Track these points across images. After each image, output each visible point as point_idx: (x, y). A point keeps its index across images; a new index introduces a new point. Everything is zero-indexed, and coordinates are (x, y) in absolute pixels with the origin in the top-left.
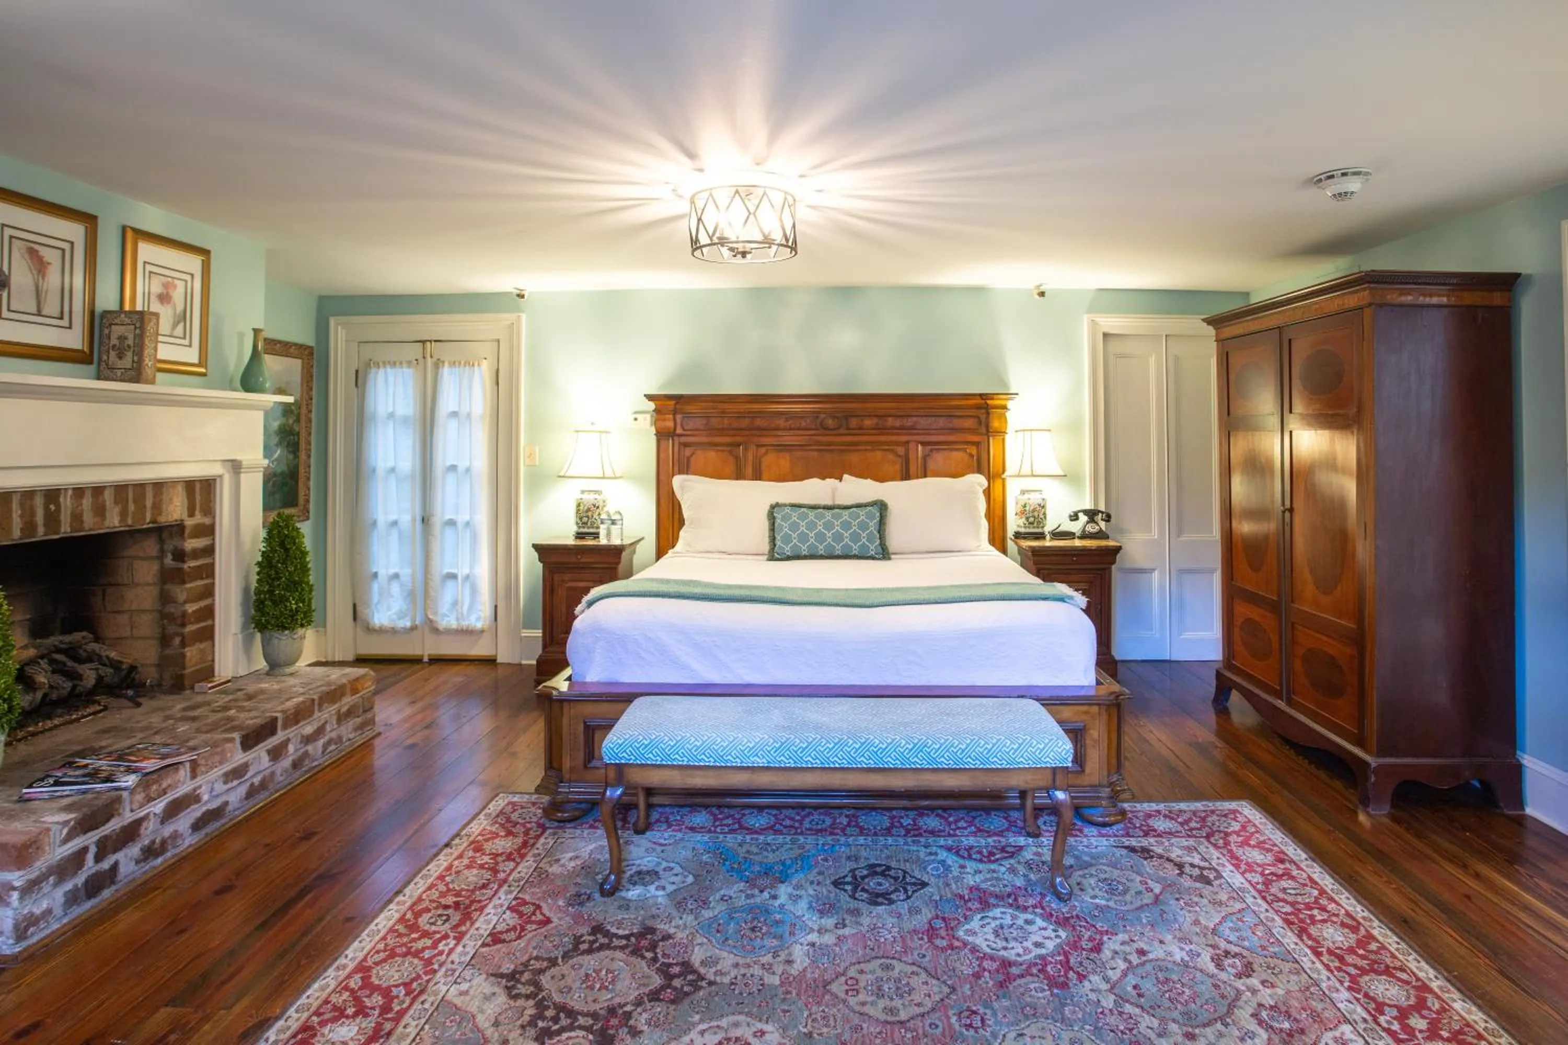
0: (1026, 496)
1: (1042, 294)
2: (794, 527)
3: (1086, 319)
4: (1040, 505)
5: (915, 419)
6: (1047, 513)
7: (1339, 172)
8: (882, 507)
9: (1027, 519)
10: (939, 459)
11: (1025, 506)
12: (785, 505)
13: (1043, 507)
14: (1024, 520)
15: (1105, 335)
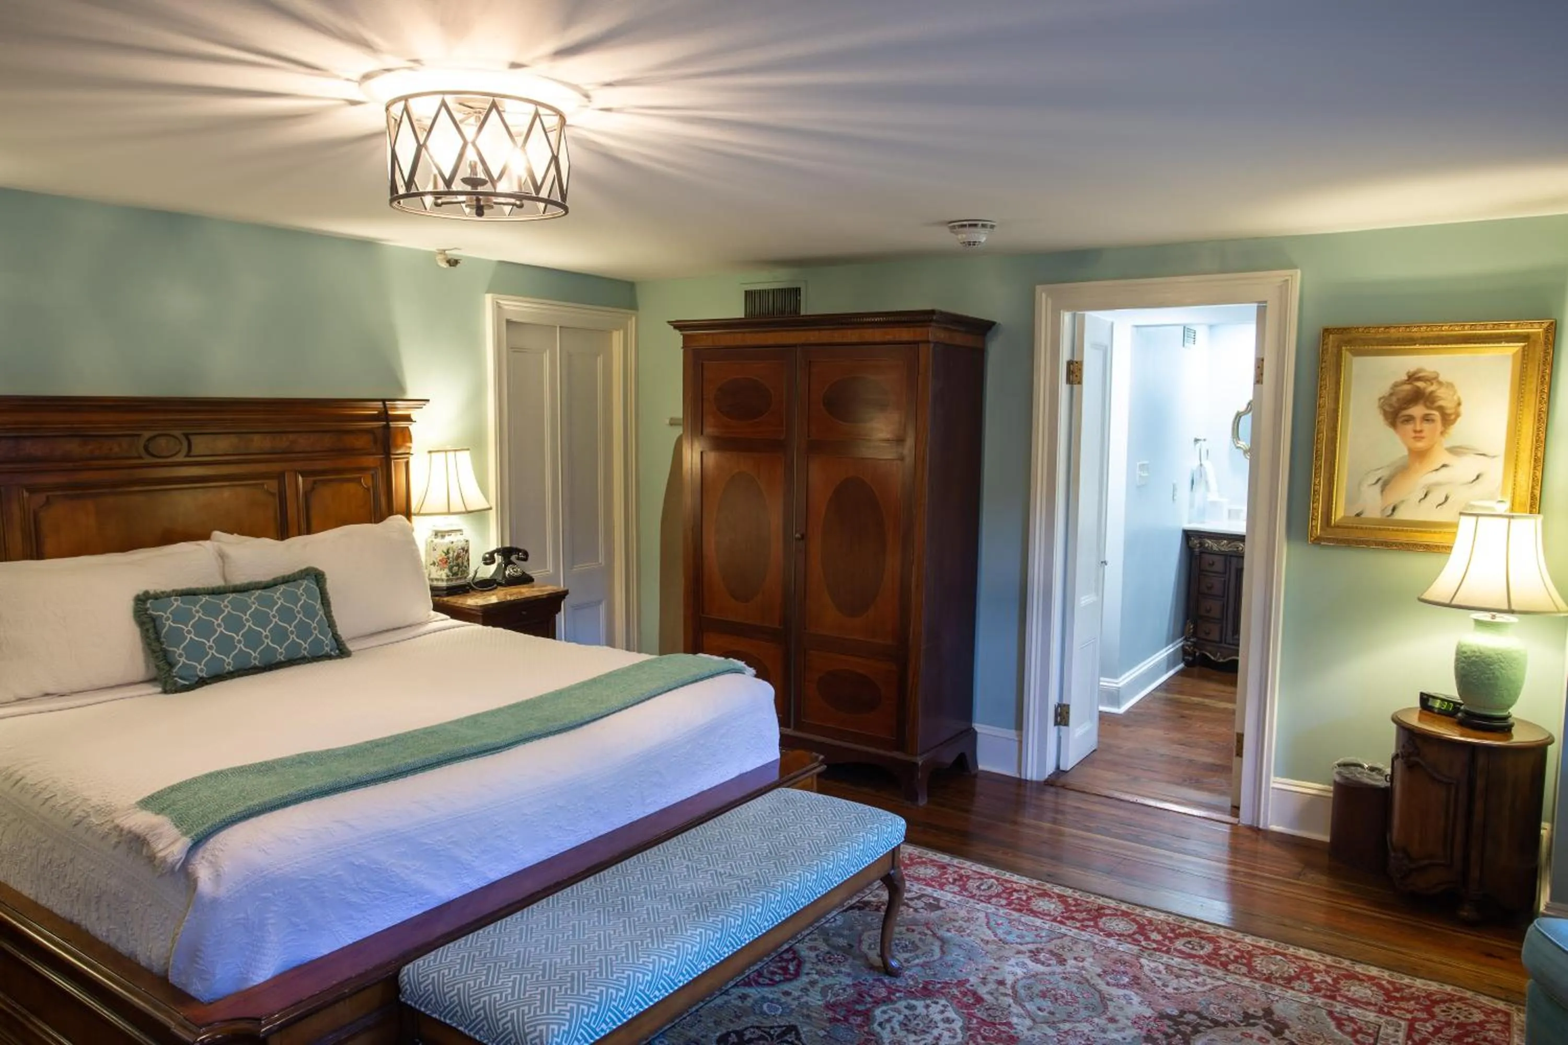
0: (448, 539)
1: (453, 263)
2: (204, 629)
3: (489, 298)
4: (463, 549)
5: (291, 437)
6: (470, 558)
7: (980, 223)
8: (318, 577)
9: (451, 569)
10: (326, 495)
11: (448, 553)
12: (168, 595)
13: (467, 551)
14: (446, 571)
15: (509, 322)
